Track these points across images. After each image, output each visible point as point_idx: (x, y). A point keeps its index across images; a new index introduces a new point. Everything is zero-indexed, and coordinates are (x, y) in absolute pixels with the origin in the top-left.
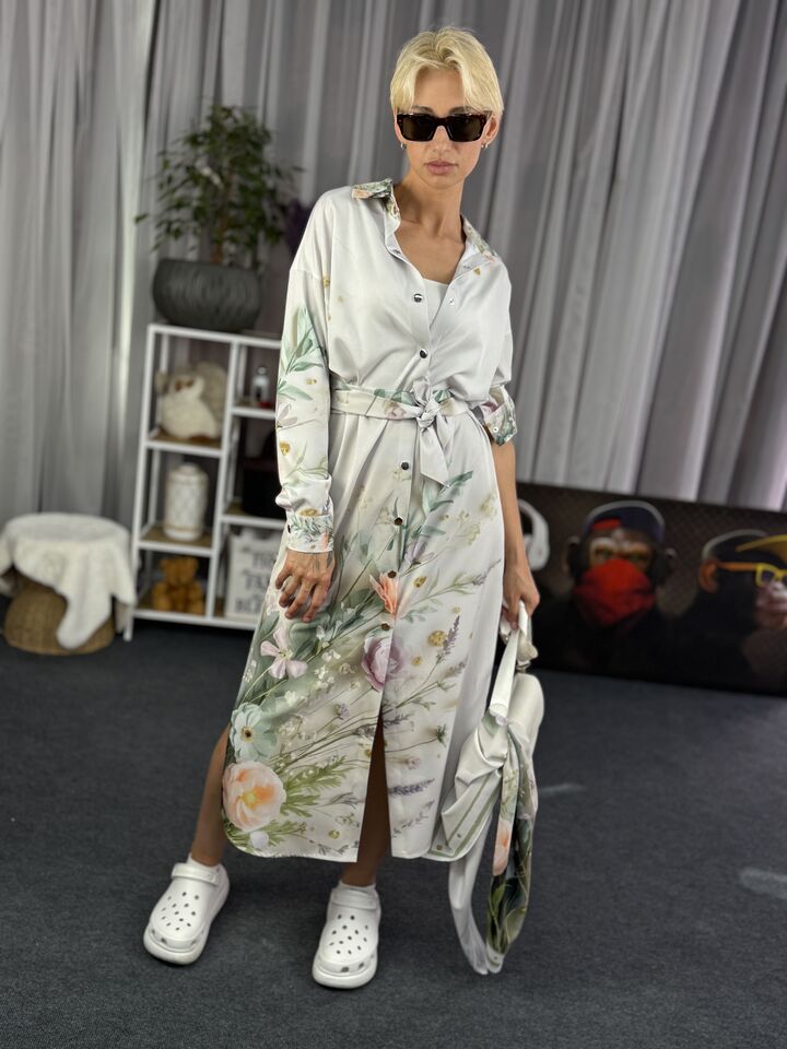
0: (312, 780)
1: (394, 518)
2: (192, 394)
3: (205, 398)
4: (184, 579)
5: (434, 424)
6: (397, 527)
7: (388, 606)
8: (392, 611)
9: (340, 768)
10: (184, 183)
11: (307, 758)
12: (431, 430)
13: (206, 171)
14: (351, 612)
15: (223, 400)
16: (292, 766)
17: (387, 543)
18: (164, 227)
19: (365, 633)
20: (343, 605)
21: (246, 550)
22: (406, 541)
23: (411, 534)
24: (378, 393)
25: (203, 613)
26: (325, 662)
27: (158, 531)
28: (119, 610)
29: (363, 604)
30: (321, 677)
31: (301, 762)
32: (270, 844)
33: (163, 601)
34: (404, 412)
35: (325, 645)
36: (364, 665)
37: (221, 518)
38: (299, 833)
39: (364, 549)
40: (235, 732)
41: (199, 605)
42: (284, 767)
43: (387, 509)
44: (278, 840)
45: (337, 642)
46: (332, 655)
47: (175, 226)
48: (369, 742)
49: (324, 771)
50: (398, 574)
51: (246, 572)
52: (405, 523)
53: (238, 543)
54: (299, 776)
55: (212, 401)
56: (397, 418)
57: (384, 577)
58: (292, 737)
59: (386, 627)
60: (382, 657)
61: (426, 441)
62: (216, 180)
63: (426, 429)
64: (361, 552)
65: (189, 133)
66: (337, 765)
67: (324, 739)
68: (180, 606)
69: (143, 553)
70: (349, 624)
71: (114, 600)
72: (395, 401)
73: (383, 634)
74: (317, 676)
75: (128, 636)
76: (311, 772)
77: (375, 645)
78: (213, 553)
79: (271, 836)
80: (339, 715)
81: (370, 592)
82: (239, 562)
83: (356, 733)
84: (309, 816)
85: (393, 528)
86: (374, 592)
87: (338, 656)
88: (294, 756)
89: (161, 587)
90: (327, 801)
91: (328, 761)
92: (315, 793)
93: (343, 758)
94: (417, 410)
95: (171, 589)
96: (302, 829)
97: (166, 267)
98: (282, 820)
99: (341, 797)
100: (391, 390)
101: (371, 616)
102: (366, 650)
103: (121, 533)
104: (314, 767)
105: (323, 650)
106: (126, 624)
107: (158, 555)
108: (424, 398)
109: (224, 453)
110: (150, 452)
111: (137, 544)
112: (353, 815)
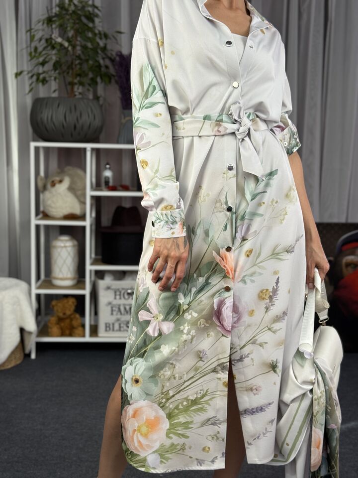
0: (186, 409)
1: (226, 207)
2: (62, 188)
3: (71, 189)
4: (68, 313)
5: (249, 135)
6: (229, 214)
7: (228, 273)
8: (231, 276)
9: (206, 398)
10: (44, 49)
11: (181, 393)
12: (247, 139)
13: (59, 40)
14: (201, 280)
15: (84, 188)
16: (170, 401)
17: (222, 226)
18: (35, 78)
19: (213, 295)
20: (195, 275)
21: (108, 288)
22: (236, 223)
23: (239, 217)
24: (206, 118)
25: (84, 336)
26: (187, 320)
27: (48, 282)
28: (26, 336)
29: (210, 273)
30: (185, 331)
31: (177, 397)
32: (161, 462)
33: (55, 329)
34: (226, 129)
35: (185, 307)
36: (214, 319)
37: (89, 268)
38: (181, 452)
39: (207, 233)
40: (126, 382)
41: (81, 329)
42: (166, 402)
43: (220, 201)
44: (167, 459)
45: (194, 304)
46: (191, 314)
47: (41, 77)
48: (225, 376)
49: (195, 402)
50: (233, 248)
51: (110, 303)
52: (234, 210)
53: (102, 284)
54: (177, 408)
55: (76, 190)
56: (222, 133)
57: (223, 251)
58: (169, 379)
59: (228, 289)
60: (227, 312)
61: (244, 147)
62: (66, 44)
63: (243, 140)
64: (204, 235)
65: (46, 16)
66: (203, 396)
67: (192, 377)
68: (67, 332)
69: (38, 296)
70: (201, 290)
71: (22, 330)
72: (219, 122)
73: (226, 294)
74: (182, 331)
75: (33, 356)
76: (185, 403)
77: (221, 303)
78: (87, 292)
79: (162, 456)
80: (201, 359)
81: (214, 264)
82: (105, 298)
83: (214, 371)
84: (187, 437)
85: (226, 215)
86: (217, 264)
87: (195, 315)
88: (171, 393)
89: (53, 319)
90: (199, 425)
91: (197, 394)
92: (189, 420)
93: (207, 391)
94: (235, 126)
95: (60, 320)
96: (183, 448)
97: (38, 104)
98: (168, 443)
99: (209, 420)
100: (215, 114)
101: (217, 283)
102: (216, 308)
103: (23, 285)
104: (187, 399)
105: (184, 312)
106: (31, 346)
107: (49, 297)
108: (239, 117)
109: (87, 223)
110: (38, 227)
111: (35, 291)
112: (218, 433)
